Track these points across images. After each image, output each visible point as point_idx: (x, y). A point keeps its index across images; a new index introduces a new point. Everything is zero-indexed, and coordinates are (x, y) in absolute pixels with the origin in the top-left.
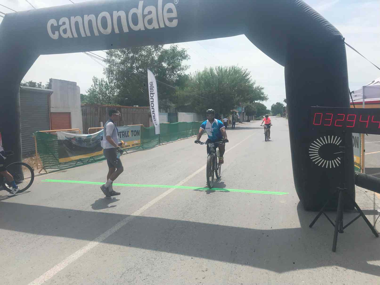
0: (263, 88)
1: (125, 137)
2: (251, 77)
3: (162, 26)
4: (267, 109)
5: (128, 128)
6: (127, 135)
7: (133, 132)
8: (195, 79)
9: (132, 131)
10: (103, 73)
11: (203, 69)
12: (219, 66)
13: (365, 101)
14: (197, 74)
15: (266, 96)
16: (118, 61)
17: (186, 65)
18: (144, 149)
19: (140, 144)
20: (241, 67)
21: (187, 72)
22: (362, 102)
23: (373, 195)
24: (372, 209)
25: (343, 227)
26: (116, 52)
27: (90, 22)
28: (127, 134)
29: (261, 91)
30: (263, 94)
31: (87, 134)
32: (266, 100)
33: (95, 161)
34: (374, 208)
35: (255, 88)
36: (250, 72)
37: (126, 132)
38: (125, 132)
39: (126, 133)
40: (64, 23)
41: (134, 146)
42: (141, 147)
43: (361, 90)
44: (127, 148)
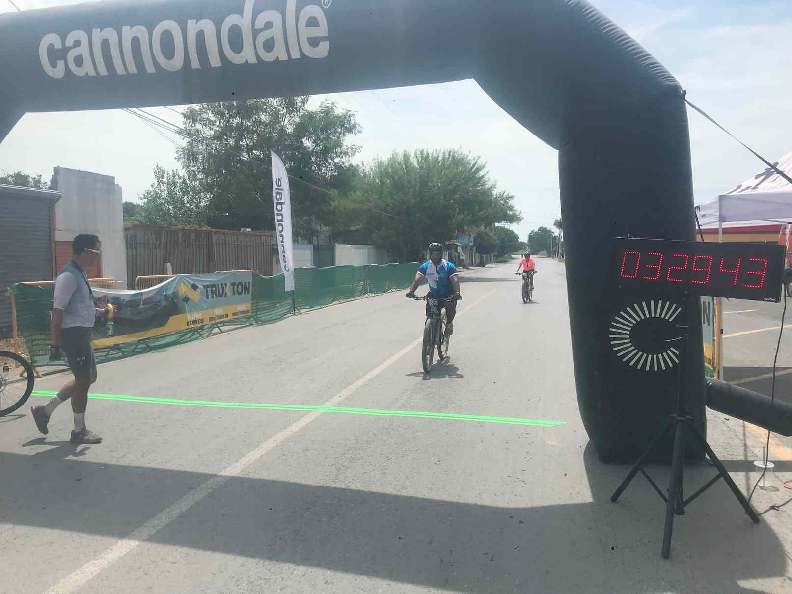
0: (511, 197)
1: (217, 297)
2: (487, 173)
3: (295, 55)
4: (520, 240)
5: (223, 277)
6: (221, 293)
7: (235, 287)
8: (372, 176)
9: (233, 284)
10: (175, 158)
11: (389, 155)
12: (421, 149)
13: (723, 227)
14: (377, 164)
15: (518, 213)
16: (208, 132)
17: (353, 146)
18: (259, 323)
19: (250, 312)
20: (468, 153)
21: (354, 161)
22: (718, 229)
23: (743, 428)
24: (741, 458)
25: (684, 500)
26: (205, 115)
27: (135, 42)
28: (221, 290)
29: (507, 203)
30: (511, 208)
31: (133, 289)
32: (518, 222)
33: (149, 349)
34: (746, 455)
35: (496, 196)
36: (486, 163)
37: (220, 286)
38: (218, 285)
39: (219, 288)
40: (77, 44)
41: (236, 317)
42: (252, 319)
43: (714, 203)
44: (223, 319)
